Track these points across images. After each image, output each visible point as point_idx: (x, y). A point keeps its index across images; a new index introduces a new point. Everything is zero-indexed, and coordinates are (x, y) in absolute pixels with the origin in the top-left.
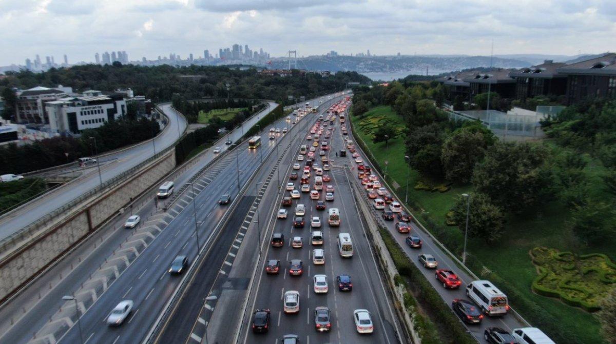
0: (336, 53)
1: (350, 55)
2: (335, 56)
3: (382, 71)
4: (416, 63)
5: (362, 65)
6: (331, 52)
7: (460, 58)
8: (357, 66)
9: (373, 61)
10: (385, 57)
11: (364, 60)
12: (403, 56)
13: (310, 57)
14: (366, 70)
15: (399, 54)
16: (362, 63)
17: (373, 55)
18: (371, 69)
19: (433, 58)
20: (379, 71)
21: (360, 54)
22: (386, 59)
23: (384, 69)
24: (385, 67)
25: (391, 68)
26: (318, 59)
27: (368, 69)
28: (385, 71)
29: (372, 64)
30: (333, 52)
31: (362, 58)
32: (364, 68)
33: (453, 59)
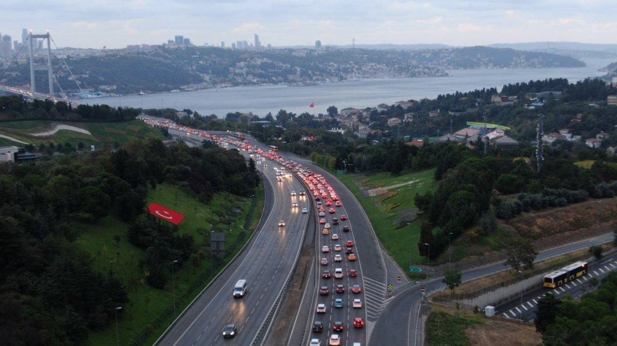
0: (187, 41)
1: (220, 45)
2: (182, 46)
3: (286, 80)
4: (356, 63)
5: (242, 68)
6: (177, 38)
7: (440, 51)
8: (231, 69)
9: (265, 60)
10: (291, 50)
11: (245, 56)
12: (328, 48)
13: (130, 47)
14: (250, 78)
15: (318, 43)
16: (242, 64)
17: (266, 46)
18: (260, 76)
19: (387, 52)
20: (281, 82)
21: (239, 43)
22: (293, 54)
23: (291, 77)
24: (293, 72)
25: (303, 74)
26: (143, 53)
27: (255, 75)
28: (293, 81)
29: (264, 66)
30: (179, 39)
31: (246, 52)
32: (247, 74)
33: (428, 52)
